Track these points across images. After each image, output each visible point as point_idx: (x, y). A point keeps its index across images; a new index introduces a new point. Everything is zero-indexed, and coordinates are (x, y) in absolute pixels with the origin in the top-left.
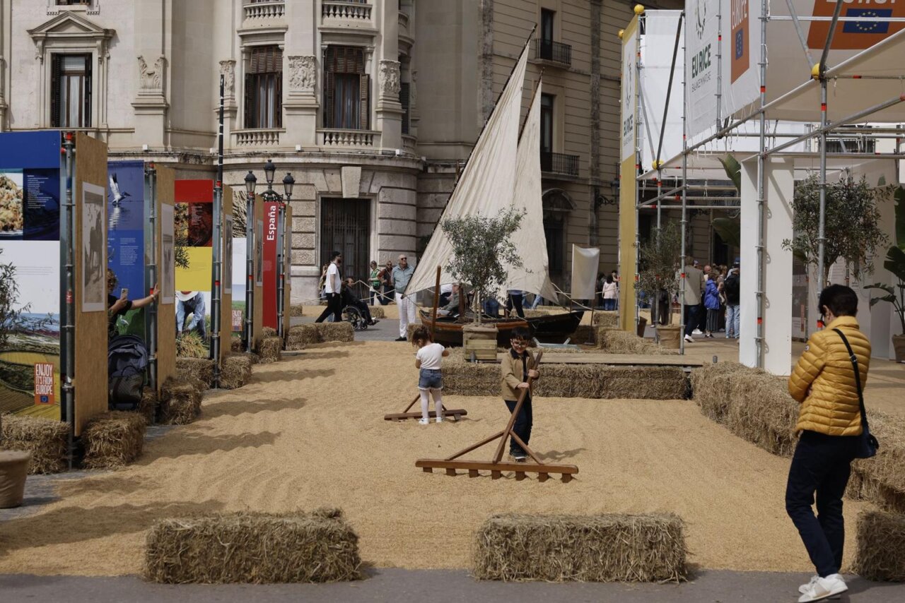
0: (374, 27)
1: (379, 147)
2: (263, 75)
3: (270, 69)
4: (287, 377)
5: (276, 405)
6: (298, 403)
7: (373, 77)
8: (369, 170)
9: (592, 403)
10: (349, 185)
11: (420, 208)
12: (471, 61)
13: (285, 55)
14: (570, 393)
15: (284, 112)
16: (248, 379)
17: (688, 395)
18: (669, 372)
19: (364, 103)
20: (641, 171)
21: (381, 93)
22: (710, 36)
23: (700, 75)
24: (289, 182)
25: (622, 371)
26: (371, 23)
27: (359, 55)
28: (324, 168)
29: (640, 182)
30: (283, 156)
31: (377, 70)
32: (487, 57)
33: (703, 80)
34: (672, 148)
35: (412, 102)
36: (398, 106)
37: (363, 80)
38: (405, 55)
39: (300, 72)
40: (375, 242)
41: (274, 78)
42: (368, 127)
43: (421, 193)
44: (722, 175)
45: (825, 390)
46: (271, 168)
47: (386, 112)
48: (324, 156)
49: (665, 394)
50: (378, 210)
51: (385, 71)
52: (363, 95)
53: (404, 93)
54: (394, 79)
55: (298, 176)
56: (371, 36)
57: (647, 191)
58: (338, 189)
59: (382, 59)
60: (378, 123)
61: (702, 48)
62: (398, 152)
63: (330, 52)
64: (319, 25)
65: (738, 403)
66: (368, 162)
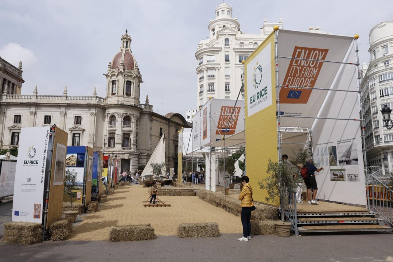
0: (132, 130)
1: (132, 150)
2: (111, 138)
3: (113, 136)
4: (120, 192)
5: (121, 198)
6: (124, 198)
7: (131, 138)
8: (130, 154)
9: (179, 197)
10: (126, 157)
11: (139, 161)
12: (148, 136)
13: (116, 134)
14: (174, 195)
15: (115, 144)
16: (114, 193)
17: (195, 195)
18: (192, 191)
19: (130, 143)
20: (183, 155)
21: (133, 141)
22: (198, 132)
23: (196, 139)
24: (116, 156)
25: (184, 191)
26: (131, 129)
27: (129, 134)
28: (122, 154)
29: (182, 157)
30: (115, 152)
31: (132, 137)
32: (151, 135)
33: (197, 140)
34: (190, 151)
35: (138, 143)
36: (135, 143)
37: (129, 139)
38: (137, 134)
39: (119, 137)
40: (131, 167)
41: (114, 138)
42: (130, 147)
43: (139, 158)
44: (202, 156)
45: (247, 198)
46: (113, 154)
47: (133, 144)
48: (122, 152)
49: (191, 195)
50: (131, 161)
51: (134, 137)
52: (130, 141)
53: (136, 142)
54: (135, 139)
55: (118, 155)
56: (131, 131)
57: (184, 159)
58: (124, 158)
59: (133, 135)
60: (132, 146)
61: (196, 134)
62: (135, 151)
63: (124, 134)
64: (122, 129)
65: (208, 197)
66: (130, 153)
